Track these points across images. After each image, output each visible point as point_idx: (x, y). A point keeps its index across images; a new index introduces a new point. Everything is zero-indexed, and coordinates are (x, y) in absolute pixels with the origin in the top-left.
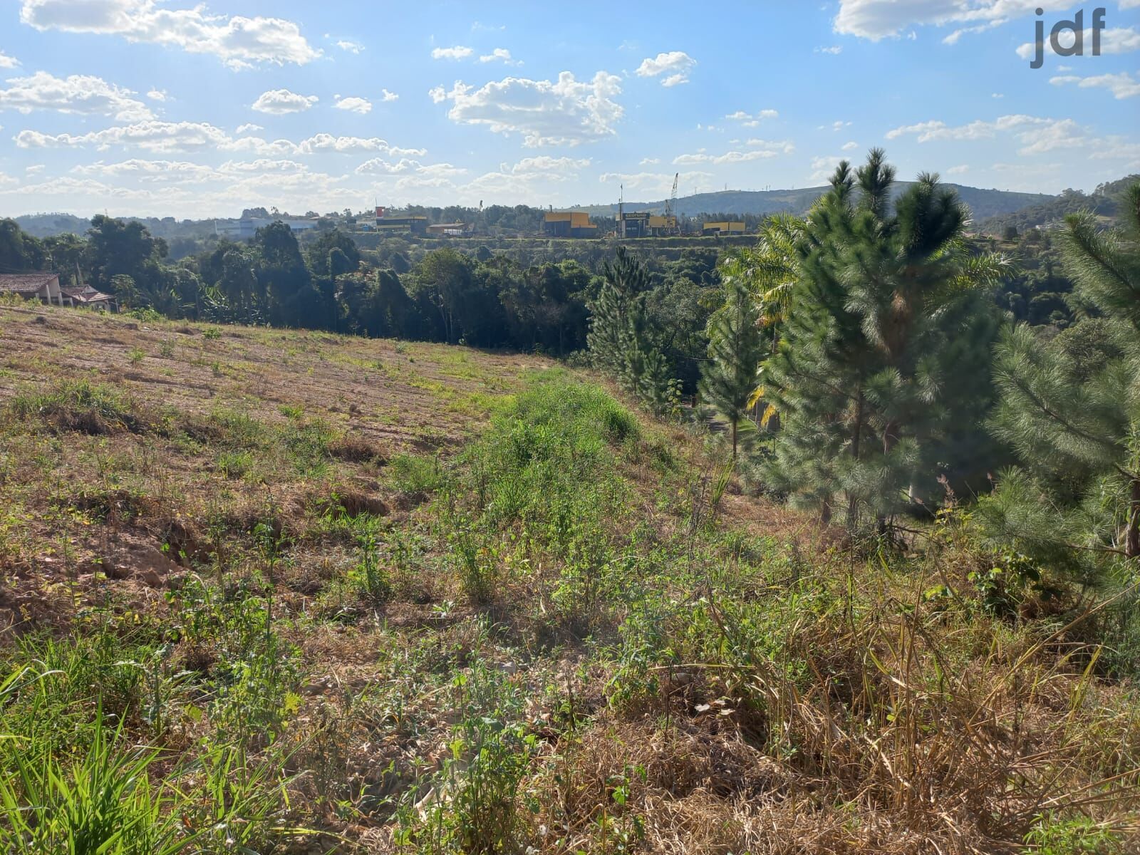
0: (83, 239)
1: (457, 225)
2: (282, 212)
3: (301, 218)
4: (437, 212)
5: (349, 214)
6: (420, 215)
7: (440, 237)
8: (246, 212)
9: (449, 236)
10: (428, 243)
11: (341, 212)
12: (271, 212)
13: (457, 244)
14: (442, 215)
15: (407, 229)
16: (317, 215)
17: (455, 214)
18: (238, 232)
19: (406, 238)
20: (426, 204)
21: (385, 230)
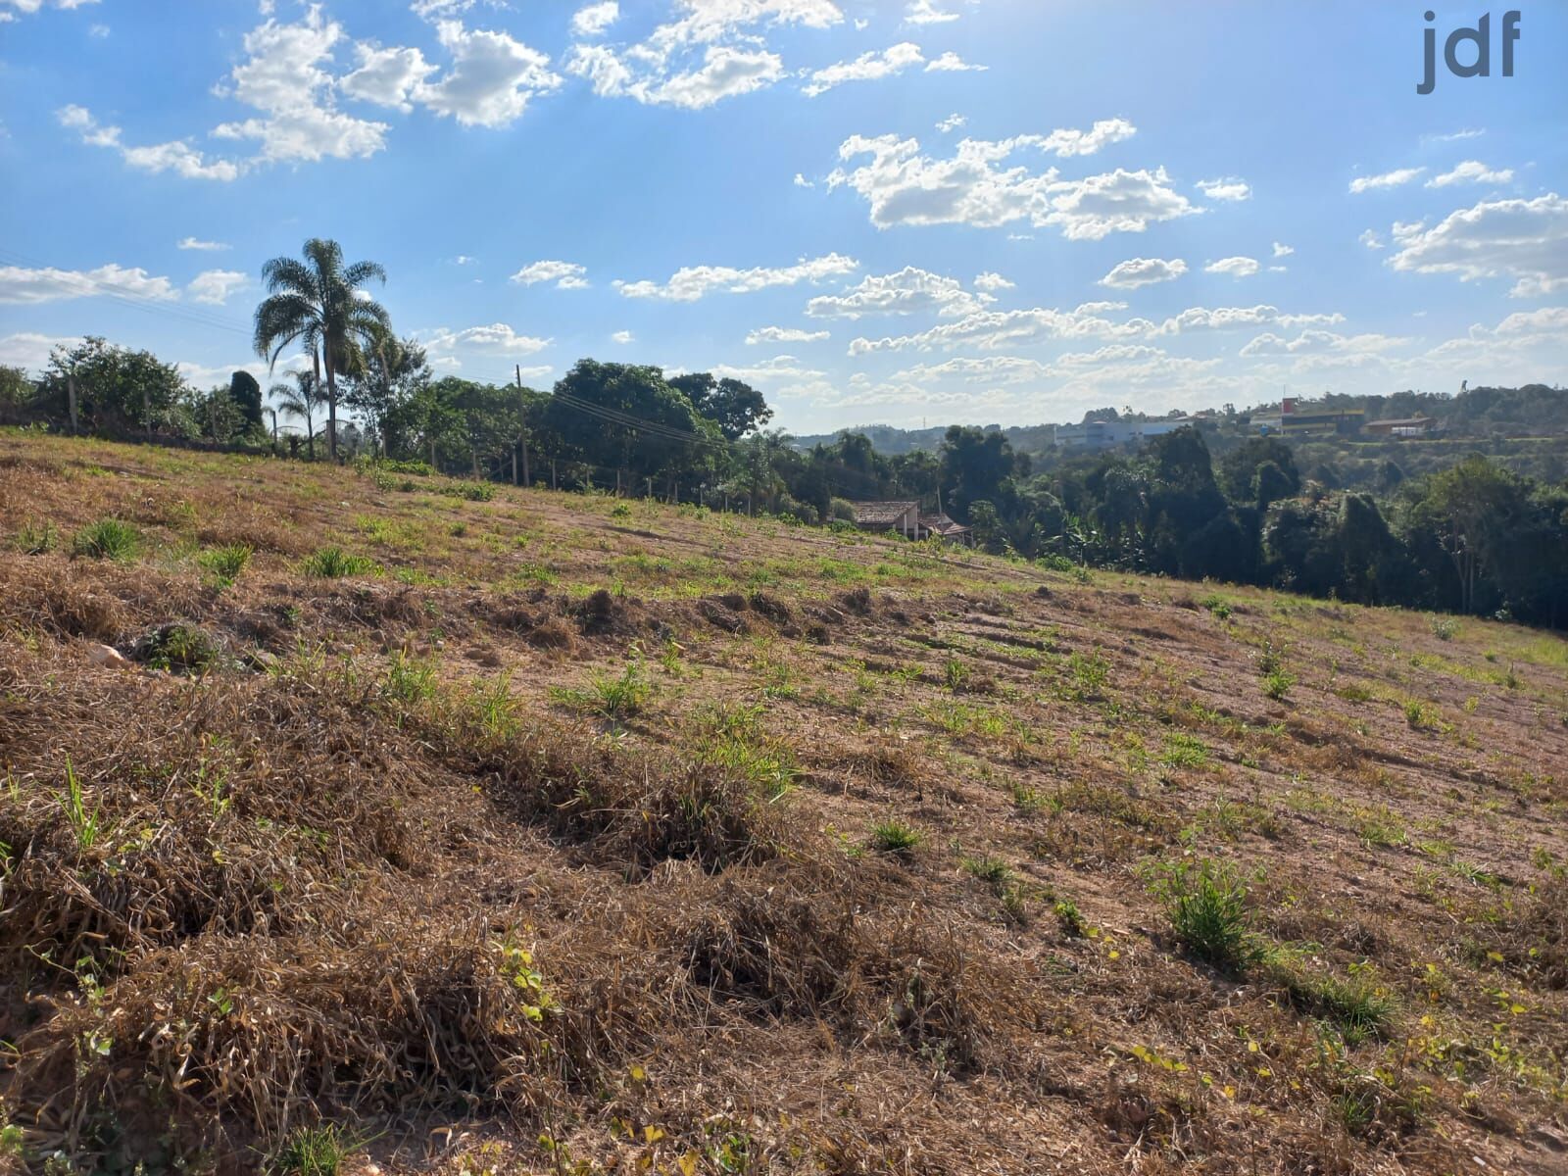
0: (935, 454)
1: (1414, 420)
2: (1136, 412)
3: (1162, 419)
4: (1376, 403)
5: (1231, 411)
6: (1348, 408)
7: (1387, 440)
8: (1090, 414)
9: (1399, 436)
10: (1365, 449)
11: (1219, 407)
12: (1121, 412)
13: (1415, 449)
14: (1385, 407)
15: (1331, 429)
16: (1184, 414)
17: (1407, 404)
18: (1083, 441)
19: (1330, 440)
21: (1293, 431)
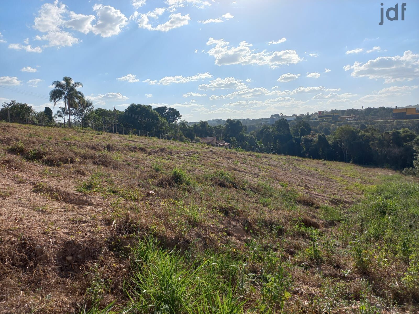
0: (224, 126)
1: (351, 116)
2: (284, 115)
3: (290, 116)
4: (343, 112)
5: (308, 114)
6: (336, 113)
7: (344, 121)
8: (272, 116)
9: (347, 120)
10: (339, 123)
11: (305, 114)
12: (280, 115)
13: (351, 123)
14: (345, 113)
15: (330, 119)
16: (296, 115)
17: (351, 112)
18: (269, 122)
19: (330, 122)
20: (338, 109)
21: (321, 119)
